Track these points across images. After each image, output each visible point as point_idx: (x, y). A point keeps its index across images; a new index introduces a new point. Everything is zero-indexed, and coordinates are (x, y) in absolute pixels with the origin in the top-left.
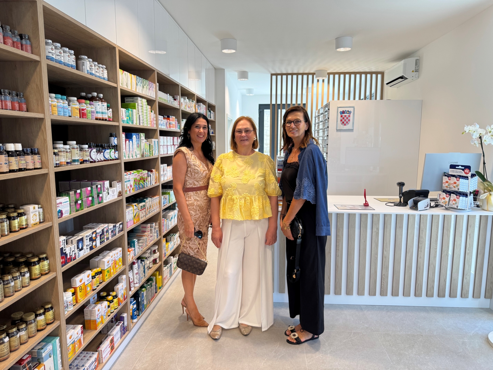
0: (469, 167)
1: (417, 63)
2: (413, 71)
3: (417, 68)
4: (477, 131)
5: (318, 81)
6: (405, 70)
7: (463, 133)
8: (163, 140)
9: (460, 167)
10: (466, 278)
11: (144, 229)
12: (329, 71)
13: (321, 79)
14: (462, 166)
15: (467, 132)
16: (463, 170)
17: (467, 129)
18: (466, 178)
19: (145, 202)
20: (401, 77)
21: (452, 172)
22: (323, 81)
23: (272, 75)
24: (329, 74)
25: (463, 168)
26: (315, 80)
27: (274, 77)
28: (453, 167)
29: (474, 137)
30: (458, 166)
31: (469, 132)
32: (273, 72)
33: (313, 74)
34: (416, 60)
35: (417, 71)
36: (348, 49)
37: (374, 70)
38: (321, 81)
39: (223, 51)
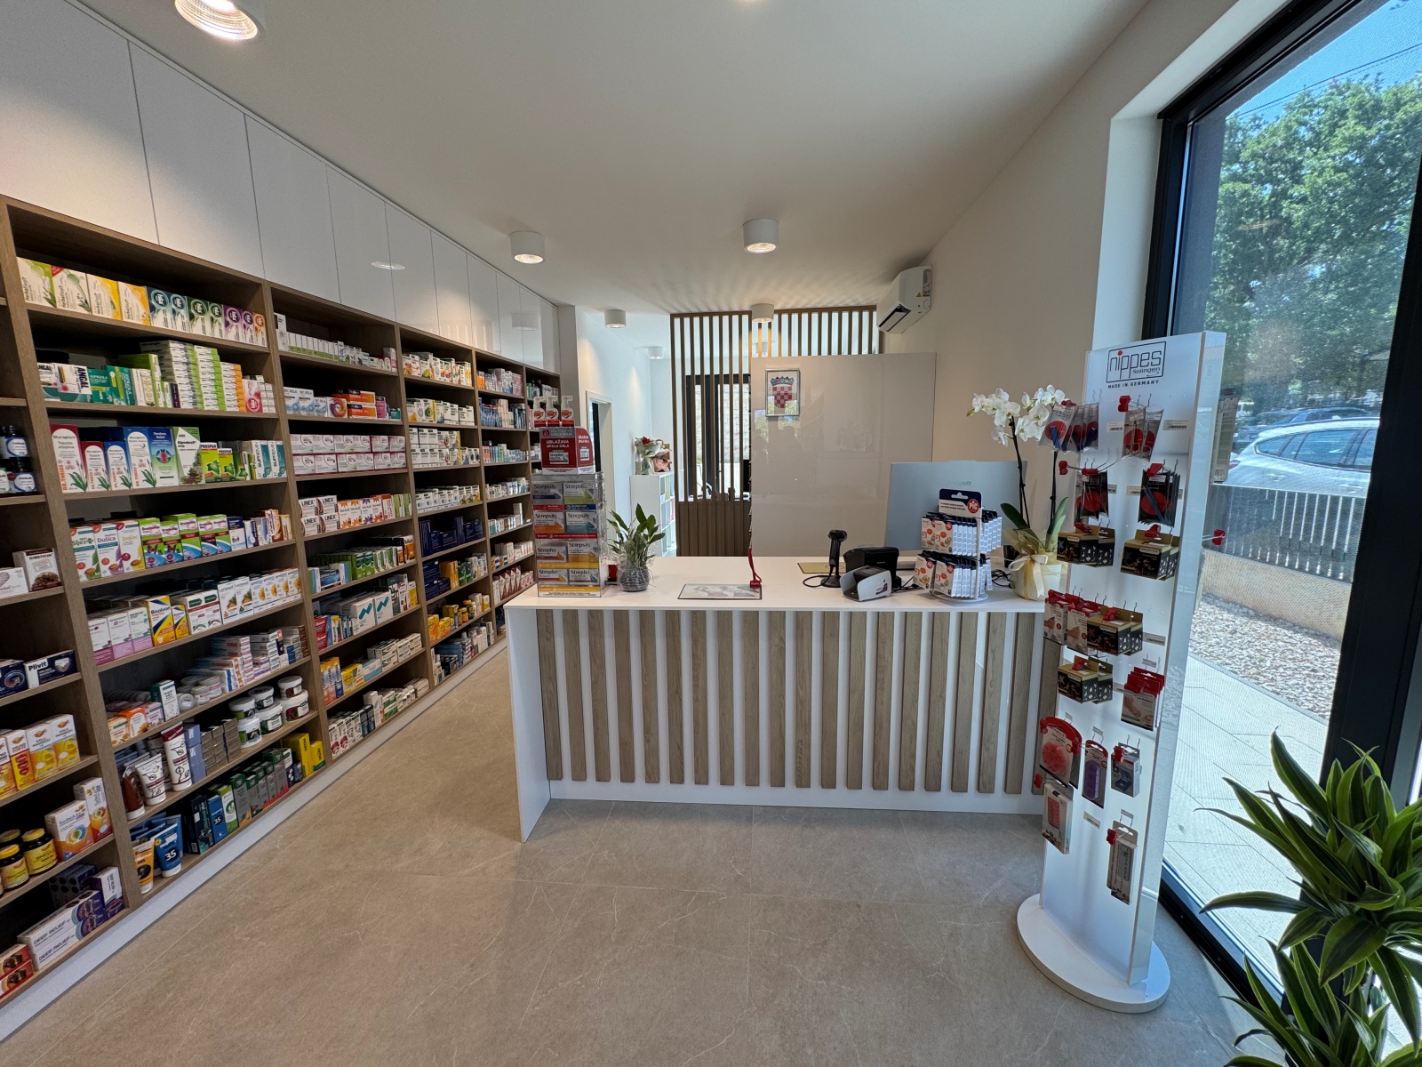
0: (976, 496)
1: (927, 277)
2: (919, 295)
3: (927, 289)
4: (1000, 409)
5: (760, 325)
6: (902, 297)
7: (968, 414)
9: (959, 496)
10: (988, 749)
11: (232, 649)
12: (778, 307)
13: (765, 323)
14: (964, 493)
15: (976, 411)
16: (966, 502)
17: (979, 403)
18: (971, 522)
20: (900, 309)
21: (946, 507)
22: (770, 324)
23: (673, 316)
24: (780, 312)
25: (966, 497)
26: (755, 323)
27: (677, 321)
28: (946, 494)
29: (997, 423)
30: (956, 492)
31: (981, 411)
32: (674, 312)
33: (749, 313)
34: (926, 272)
35: (927, 294)
36: (770, 247)
37: (863, 303)
38: (765, 326)
39: (516, 258)
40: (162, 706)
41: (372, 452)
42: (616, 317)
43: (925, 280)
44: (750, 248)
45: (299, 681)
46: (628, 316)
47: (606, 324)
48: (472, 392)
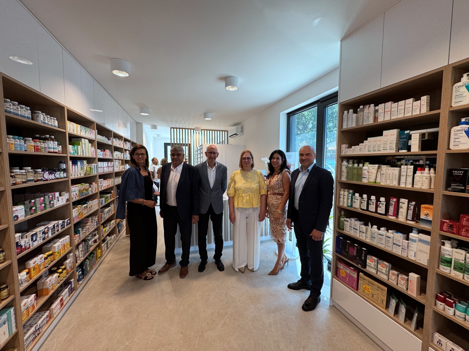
1: (242, 128)
2: (240, 132)
4: (266, 160)
5: (196, 133)
6: (237, 131)
7: (261, 161)
8: (100, 164)
11: (87, 221)
12: (201, 129)
17: (263, 159)
19: (87, 204)
20: (236, 134)
22: (199, 133)
23: (171, 128)
29: (266, 163)
33: (194, 129)
34: (242, 127)
35: (242, 131)
36: (210, 119)
37: (223, 129)
38: (198, 132)
39: (141, 114)
40: (80, 235)
41: (108, 167)
42: (154, 127)
43: (241, 128)
44: (205, 119)
45: (97, 232)
47: (151, 129)
48: (123, 149)
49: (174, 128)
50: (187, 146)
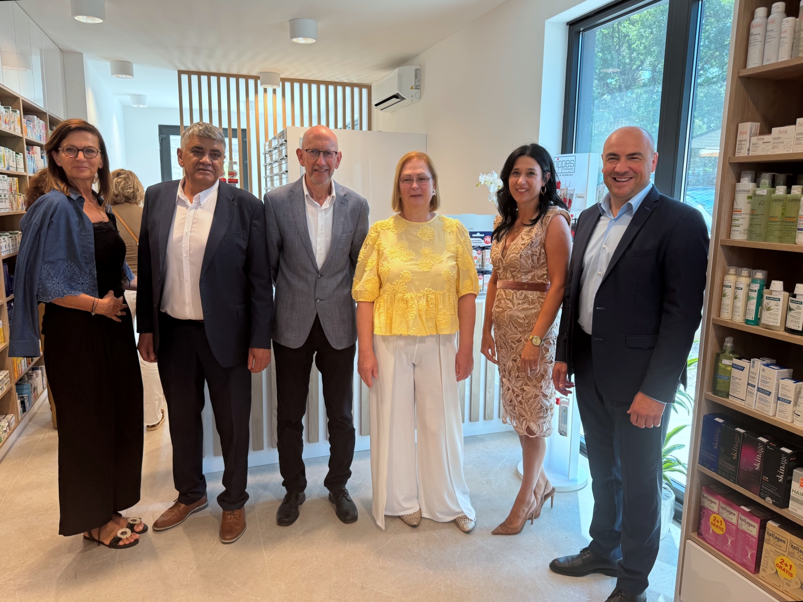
1: (418, 74)
2: (412, 88)
3: (417, 83)
4: (495, 183)
5: (265, 90)
6: (400, 87)
7: (477, 186)
9: (478, 235)
12: (283, 76)
13: (270, 88)
15: (482, 184)
16: (482, 238)
17: (482, 179)
20: (396, 96)
22: (274, 91)
23: (180, 73)
24: (284, 80)
25: (483, 235)
26: (261, 89)
27: (185, 78)
29: (491, 191)
30: (476, 233)
31: (485, 184)
32: (183, 68)
33: (256, 78)
34: (416, 70)
35: (417, 87)
36: (311, 41)
37: (355, 80)
38: (270, 91)
39: (76, 18)
42: (124, 68)
43: (416, 77)
44: (294, 40)
46: (136, 68)
47: (112, 74)
48: (20, 138)
49: (190, 73)
50: (236, 137)
